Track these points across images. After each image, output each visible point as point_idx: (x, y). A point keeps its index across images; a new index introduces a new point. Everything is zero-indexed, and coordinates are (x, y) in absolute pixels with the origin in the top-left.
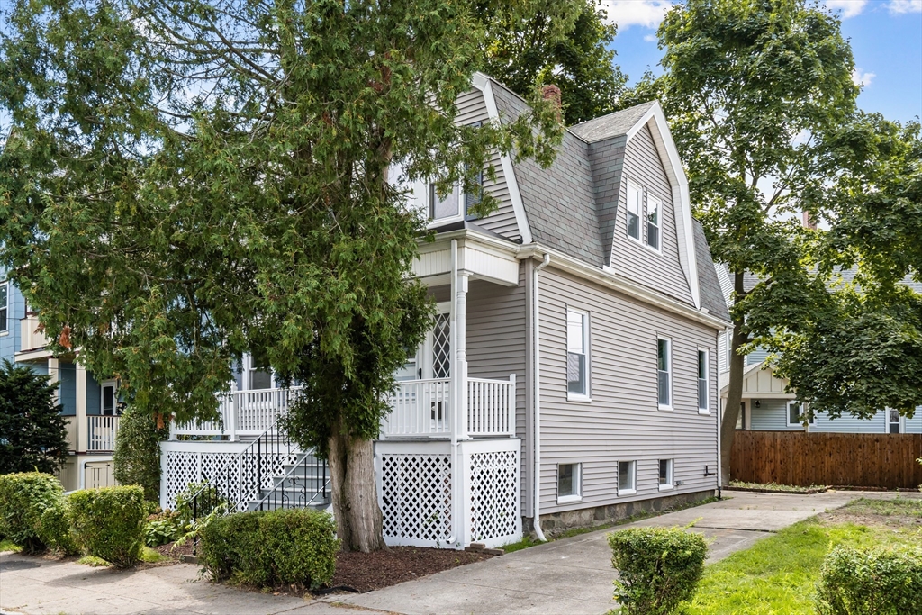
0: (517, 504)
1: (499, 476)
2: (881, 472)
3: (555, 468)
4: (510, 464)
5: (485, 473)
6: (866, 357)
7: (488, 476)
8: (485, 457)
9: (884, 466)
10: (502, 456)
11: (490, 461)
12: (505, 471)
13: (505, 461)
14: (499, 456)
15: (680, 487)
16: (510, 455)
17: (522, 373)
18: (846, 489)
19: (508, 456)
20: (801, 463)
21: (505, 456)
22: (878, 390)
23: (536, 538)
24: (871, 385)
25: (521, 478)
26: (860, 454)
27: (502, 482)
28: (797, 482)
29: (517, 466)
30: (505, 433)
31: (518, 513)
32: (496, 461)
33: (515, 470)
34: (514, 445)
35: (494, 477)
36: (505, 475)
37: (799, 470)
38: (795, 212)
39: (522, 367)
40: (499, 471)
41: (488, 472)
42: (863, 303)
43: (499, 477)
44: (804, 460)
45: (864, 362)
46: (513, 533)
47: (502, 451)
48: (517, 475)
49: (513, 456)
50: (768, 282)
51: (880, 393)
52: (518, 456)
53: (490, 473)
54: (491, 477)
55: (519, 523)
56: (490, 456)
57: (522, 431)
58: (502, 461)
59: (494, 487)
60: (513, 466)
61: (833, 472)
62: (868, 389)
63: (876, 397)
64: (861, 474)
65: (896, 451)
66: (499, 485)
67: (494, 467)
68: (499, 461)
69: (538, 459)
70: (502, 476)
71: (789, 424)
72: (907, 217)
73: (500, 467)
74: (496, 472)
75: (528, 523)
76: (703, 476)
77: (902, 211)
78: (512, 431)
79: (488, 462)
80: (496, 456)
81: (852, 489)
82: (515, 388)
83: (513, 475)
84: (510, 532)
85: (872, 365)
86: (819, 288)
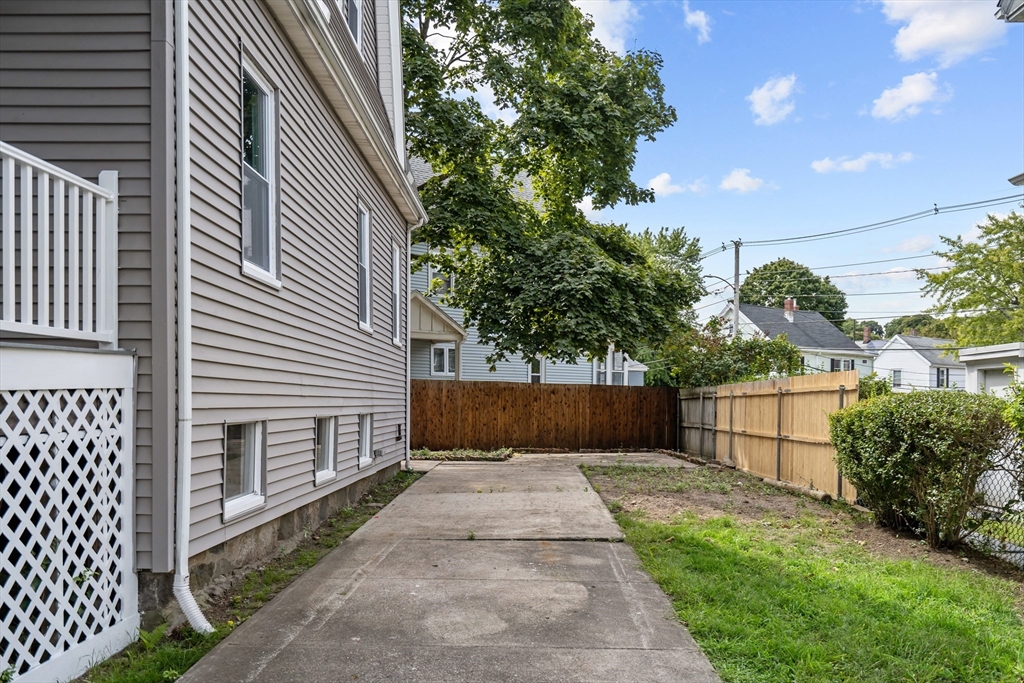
0: (125, 538)
1: (73, 462)
2: (557, 430)
3: (218, 433)
4: (105, 424)
5: (25, 456)
6: (574, 283)
7: (35, 467)
8: (24, 403)
9: (560, 423)
10: (81, 403)
11: (44, 417)
12: (91, 447)
13: (90, 417)
14: (72, 401)
15: (379, 460)
16: (105, 398)
17: (139, 171)
18: (527, 452)
19: (98, 402)
20: (470, 419)
21: (90, 400)
22: (588, 326)
23: (176, 622)
24: (580, 320)
25: (137, 465)
26: (535, 408)
27: (82, 480)
28: (466, 444)
29: (126, 430)
30: (87, 334)
31: (126, 565)
32: (62, 418)
33: (119, 443)
34: (115, 372)
35: (55, 466)
36: (90, 458)
37: (468, 429)
38: (475, 90)
39: (139, 152)
40: (73, 449)
41: (35, 453)
42: (544, 222)
43: (73, 465)
44: (474, 417)
45: (572, 289)
46: (113, 622)
47: (80, 384)
48: (125, 457)
49: (113, 402)
50: (443, 178)
51: (589, 330)
52: (126, 403)
53: (44, 455)
54: (44, 467)
55: (128, 591)
56: (44, 403)
57: (140, 332)
58: (82, 416)
59: (55, 497)
60: (114, 432)
61: (506, 432)
62: (578, 324)
63: (587, 336)
64: (536, 432)
65: (572, 405)
66: (73, 491)
67: (55, 435)
68: (73, 418)
69: (187, 412)
70: (82, 462)
71: (433, 373)
72: (606, 118)
73: (74, 434)
74: (63, 451)
75: (155, 586)
76: (394, 441)
77: (601, 109)
78: (108, 332)
79: (35, 419)
80: (64, 403)
81: (533, 452)
82: (115, 209)
83: (112, 458)
84: (105, 622)
85: (583, 294)
86: (502, 195)
